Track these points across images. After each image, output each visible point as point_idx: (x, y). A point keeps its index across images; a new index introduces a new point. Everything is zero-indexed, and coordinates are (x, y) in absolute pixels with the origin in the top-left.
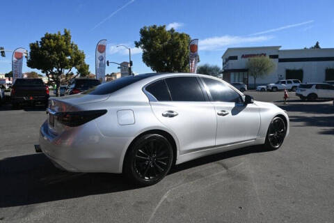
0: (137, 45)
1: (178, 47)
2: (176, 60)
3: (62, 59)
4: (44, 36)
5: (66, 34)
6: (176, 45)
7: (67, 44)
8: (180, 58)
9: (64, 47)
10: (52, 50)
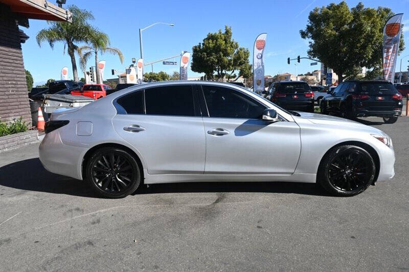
0: (304, 35)
1: (361, 32)
2: (357, 51)
3: (220, 60)
4: (206, 37)
5: (227, 32)
6: (358, 29)
7: (226, 43)
8: (364, 47)
9: (223, 47)
10: (211, 52)
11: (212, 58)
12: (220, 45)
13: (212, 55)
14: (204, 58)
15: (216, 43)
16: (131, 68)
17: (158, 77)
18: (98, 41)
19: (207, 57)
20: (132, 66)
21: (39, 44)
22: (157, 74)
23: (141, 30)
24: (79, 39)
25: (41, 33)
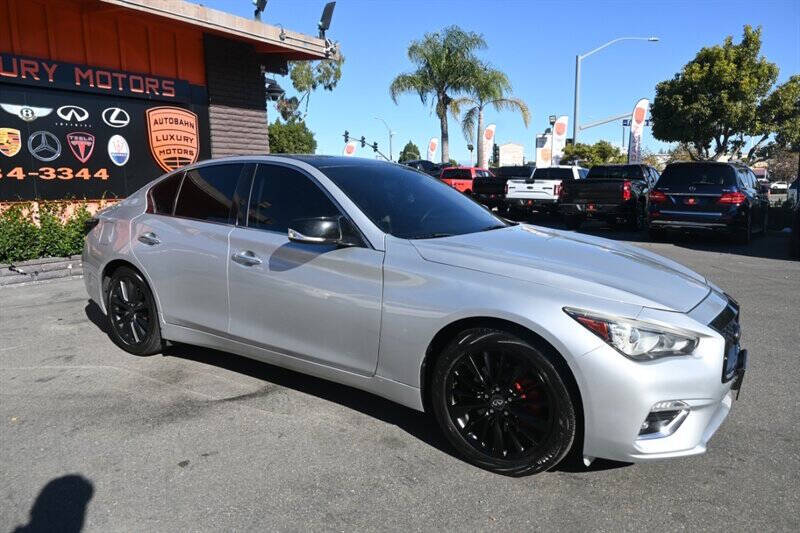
4: (694, 58)
5: (748, 41)
7: (739, 67)
9: (727, 79)
10: (696, 92)
11: (696, 105)
12: (722, 72)
13: (696, 100)
14: (676, 106)
15: (710, 70)
16: (548, 136)
17: (591, 151)
18: (486, 87)
19: (685, 104)
20: (548, 131)
21: (395, 100)
22: (589, 147)
23: (580, 58)
24: (456, 87)
25: (398, 81)
